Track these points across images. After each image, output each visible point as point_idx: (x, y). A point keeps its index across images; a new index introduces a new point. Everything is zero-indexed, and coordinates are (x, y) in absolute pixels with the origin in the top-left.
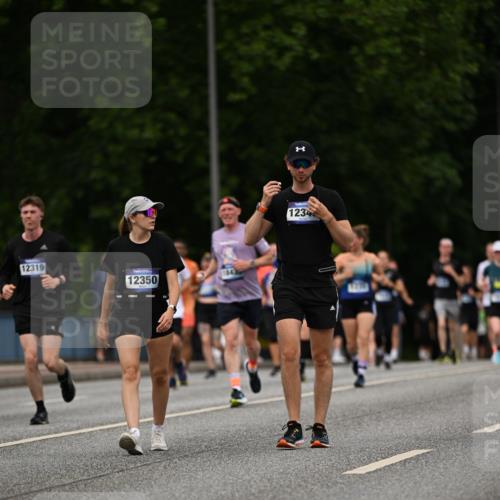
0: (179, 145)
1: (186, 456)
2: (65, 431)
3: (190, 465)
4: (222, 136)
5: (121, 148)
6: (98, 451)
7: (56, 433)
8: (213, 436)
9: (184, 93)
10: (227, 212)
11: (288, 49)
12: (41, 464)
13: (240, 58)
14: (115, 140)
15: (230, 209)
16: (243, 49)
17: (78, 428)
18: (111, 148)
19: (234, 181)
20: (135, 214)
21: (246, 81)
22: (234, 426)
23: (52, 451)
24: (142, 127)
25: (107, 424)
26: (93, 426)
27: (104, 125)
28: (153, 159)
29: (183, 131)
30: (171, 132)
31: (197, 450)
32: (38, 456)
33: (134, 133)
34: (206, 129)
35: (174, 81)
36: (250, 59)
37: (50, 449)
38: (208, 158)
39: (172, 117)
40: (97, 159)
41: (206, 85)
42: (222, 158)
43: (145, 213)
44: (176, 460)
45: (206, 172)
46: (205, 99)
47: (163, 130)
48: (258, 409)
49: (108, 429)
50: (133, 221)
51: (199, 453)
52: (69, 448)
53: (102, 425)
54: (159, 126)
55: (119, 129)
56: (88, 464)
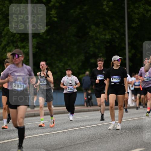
0: (117, 40)
1: (118, 134)
2: (82, 127)
3: (120, 137)
4: (129, 38)
5: (99, 42)
6: (92, 133)
8: (126, 128)
9: (118, 25)
12: (74, 137)
14: (97, 39)
17: (86, 126)
18: (96, 41)
21: (137, 20)
23: (78, 133)
24: (105, 35)
25: (94, 125)
26: (90, 125)
27: (94, 34)
28: (108, 45)
30: (114, 36)
31: (122, 133)
32: (74, 134)
33: (103, 37)
34: (125, 35)
35: (115, 21)
38: (125, 44)
39: (115, 32)
40: (92, 45)
41: (125, 22)
42: (129, 44)
43: (118, 60)
44: (115, 135)
45: (125, 48)
46: (125, 26)
47: (112, 36)
48: (140, 120)
49: (95, 126)
52: (83, 132)
53: (93, 125)
54: (111, 34)
55: (98, 35)
56: (89, 137)
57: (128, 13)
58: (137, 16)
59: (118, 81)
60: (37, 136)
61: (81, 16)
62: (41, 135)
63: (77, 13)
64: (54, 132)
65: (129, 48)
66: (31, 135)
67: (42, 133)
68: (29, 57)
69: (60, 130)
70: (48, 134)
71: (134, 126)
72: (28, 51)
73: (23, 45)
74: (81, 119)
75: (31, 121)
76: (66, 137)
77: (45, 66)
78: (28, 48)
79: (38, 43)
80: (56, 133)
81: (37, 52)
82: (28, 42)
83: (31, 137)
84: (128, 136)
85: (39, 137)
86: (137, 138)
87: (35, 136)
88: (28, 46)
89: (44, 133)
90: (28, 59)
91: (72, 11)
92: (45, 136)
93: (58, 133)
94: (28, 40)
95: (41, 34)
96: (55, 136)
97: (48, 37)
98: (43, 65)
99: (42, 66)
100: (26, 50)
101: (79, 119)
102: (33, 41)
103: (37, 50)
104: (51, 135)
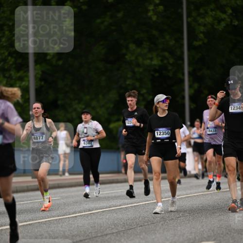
0: (170, 68)
1: (173, 219)
2: (114, 207)
3: (175, 223)
4: (190, 64)
5: (141, 70)
6: (130, 216)
7: (109, 208)
8: (185, 209)
9: (172, 43)
10: (210, 102)
11: (223, 20)
12: (102, 223)
13: (199, 25)
14: (138, 65)
15: (211, 101)
16: (201, 20)
17: (120, 206)
18: (136, 70)
19: (196, 86)
20: (158, 103)
21: (202, 35)
22: (196, 204)
23: (108, 217)
24: (151, 59)
25: (134, 203)
26: (127, 205)
27: (133, 58)
28: (157, 75)
29: (171, 61)
30: (165, 62)
32: (101, 219)
33: (148, 62)
34: (183, 60)
35: (168, 37)
36: (205, 25)
37: (106, 215)
38: (183, 74)
39: (166, 54)
40: (130, 75)
41: (183, 39)
42: (189, 73)
45: (182, 81)
46: (182, 45)
47: (162, 61)
48: (207, 196)
49: (135, 206)
50: (158, 106)
51: (179, 217)
52: (115, 215)
53: (131, 204)
54: (160, 58)
55: (140, 60)
56: (125, 223)
57: (189, 24)
58: (202, 29)
59: (167, 136)
60: (41, 222)
61: (113, 28)
62: (49, 221)
63: (106, 23)
64: (69, 215)
65: (189, 81)
66: (33, 220)
67: (51, 217)
68: (29, 95)
69: (79, 212)
70: (60, 219)
71: (197, 205)
72: (27, 84)
73: (19, 75)
74: (113, 195)
75: (32, 198)
76: (89, 223)
77: (41, 109)
78: (29, 81)
79: (43, 72)
80: (73, 217)
81: (41, 87)
82: (28, 71)
83: (32, 224)
84: (188, 222)
85: (45, 223)
86: (203, 225)
87: (39, 222)
88: (27, 76)
89: (53, 217)
90: (27, 97)
91: (99, 21)
92: (55, 222)
93: (76, 217)
94: (28, 66)
95: (48, 57)
96: (70, 222)
97: (60, 63)
98: (38, 108)
99: (36, 109)
100: (24, 83)
101: (110, 195)
102: (35, 69)
103: (43, 83)
104: (66, 220)
